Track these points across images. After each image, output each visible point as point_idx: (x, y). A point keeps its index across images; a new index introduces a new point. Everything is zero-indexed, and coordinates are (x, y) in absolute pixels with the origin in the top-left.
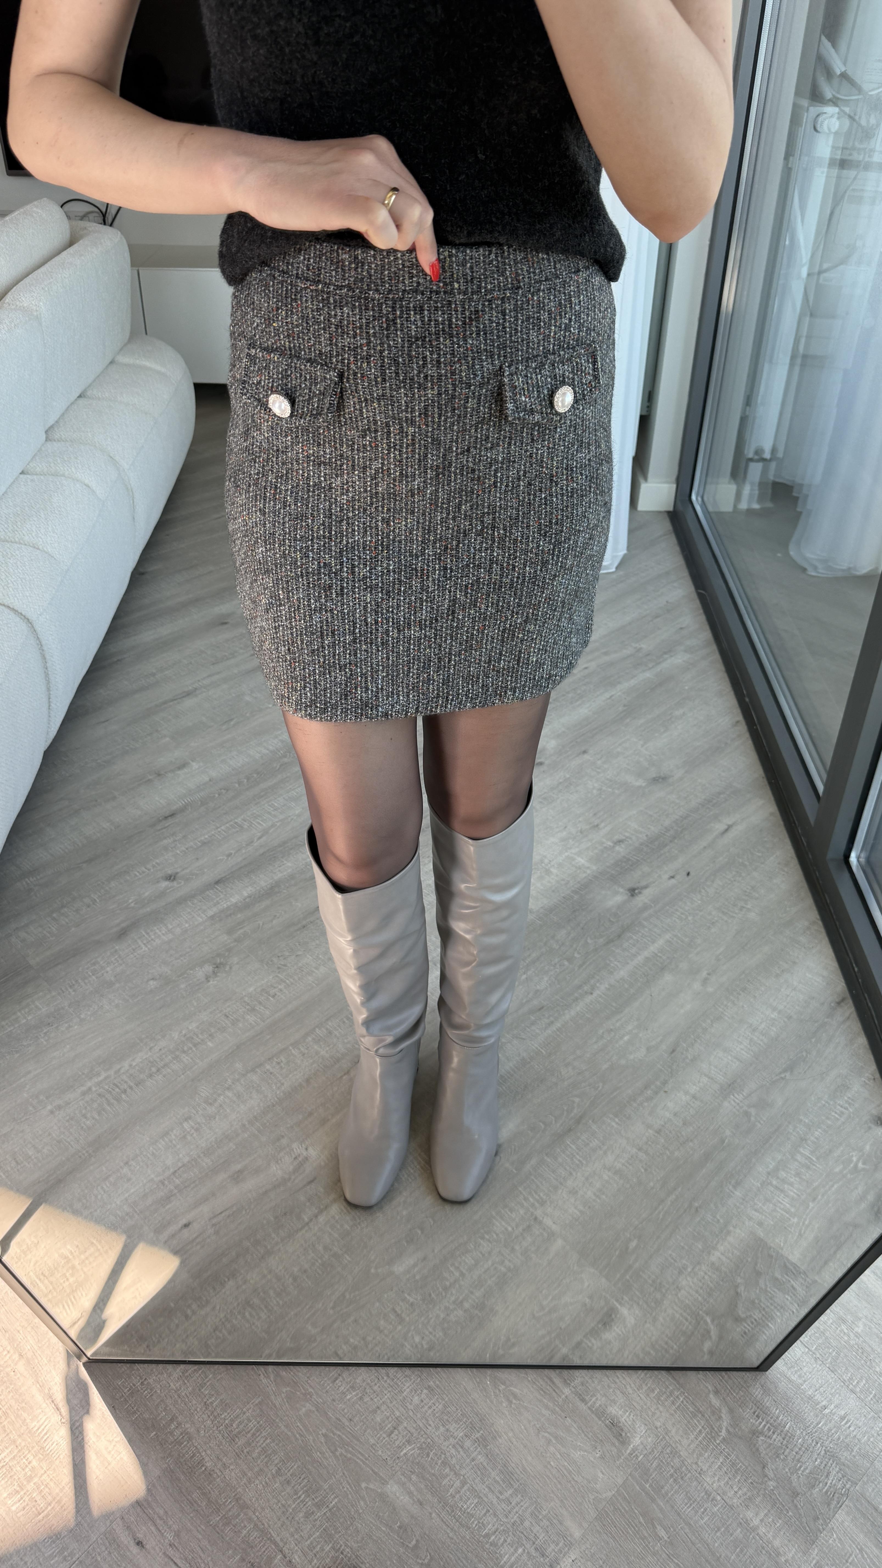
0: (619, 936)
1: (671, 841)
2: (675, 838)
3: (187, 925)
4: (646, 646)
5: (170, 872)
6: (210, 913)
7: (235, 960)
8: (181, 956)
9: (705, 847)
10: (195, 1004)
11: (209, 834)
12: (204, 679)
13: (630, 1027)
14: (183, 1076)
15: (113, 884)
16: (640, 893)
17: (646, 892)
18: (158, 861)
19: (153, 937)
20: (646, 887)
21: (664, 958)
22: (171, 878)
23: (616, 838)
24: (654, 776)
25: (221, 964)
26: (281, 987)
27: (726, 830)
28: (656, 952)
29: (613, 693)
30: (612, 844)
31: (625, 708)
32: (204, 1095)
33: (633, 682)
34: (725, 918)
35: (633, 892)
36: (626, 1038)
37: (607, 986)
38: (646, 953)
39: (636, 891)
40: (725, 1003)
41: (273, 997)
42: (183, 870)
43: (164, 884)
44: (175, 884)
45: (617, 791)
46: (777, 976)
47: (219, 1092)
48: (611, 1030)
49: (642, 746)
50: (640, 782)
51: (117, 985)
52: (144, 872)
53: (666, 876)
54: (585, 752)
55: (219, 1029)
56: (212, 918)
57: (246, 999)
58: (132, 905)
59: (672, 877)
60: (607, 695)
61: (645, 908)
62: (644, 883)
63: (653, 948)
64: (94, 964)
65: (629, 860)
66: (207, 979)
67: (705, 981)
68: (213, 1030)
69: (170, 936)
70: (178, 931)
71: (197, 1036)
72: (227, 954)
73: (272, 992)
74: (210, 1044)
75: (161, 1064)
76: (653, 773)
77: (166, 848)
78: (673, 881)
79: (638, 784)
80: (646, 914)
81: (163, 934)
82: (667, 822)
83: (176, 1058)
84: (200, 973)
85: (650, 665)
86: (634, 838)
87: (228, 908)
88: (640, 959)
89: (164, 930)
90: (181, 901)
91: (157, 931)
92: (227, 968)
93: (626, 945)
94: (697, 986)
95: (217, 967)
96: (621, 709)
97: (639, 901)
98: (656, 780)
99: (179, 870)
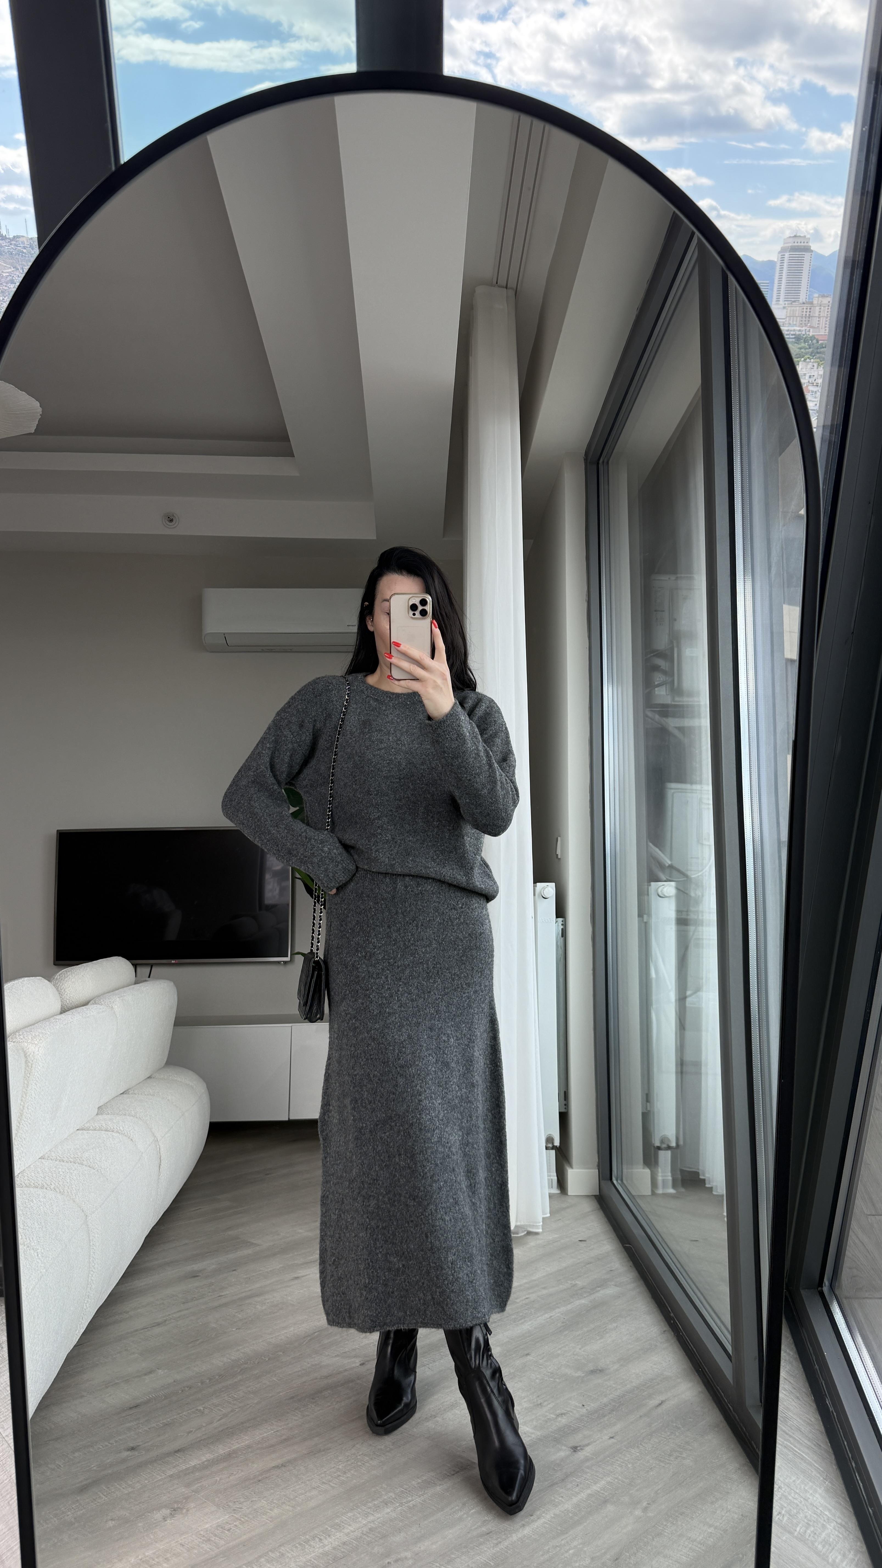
0: (563, 1480)
1: (610, 1413)
2: (613, 1410)
3: (147, 1482)
4: (580, 1283)
5: (132, 1445)
6: (170, 1473)
7: (192, 1505)
8: (140, 1503)
9: (641, 1416)
10: (152, 1537)
11: (172, 1418)
12: (175, 1313)
13: (575, 1543)
15: (77, 1454)
16: (582, 1449)
17: (588, 1448)
18: (120, 1438)
19: (113, 1490)
20: (588, 1445)
21: (606, 1494)
22: (133, 1449)
23: (558, 1412)
24: (592, 1369)
25: (177, 1508)
26: (237, 1523)
27: (660, 1404)
28: (599, 1490)
29: (552, 1315)
30: (554, 1416)
31: (563, 1325)
33: (569, 1307)
34: (662, 1464)
35: (575, 1449)
36: (571, 1552)
37: (553, 1516)
38: (589, 1491)
39: (579, 1448)
40: (665, 1523)
41: (228, 1530)
42: (145, 1443)
43: (126, 1454)
44: (136, 1453)
45: (557, 1380)
46: (712, 1503)
48: (557, 1546)
49: (580, 1349)
50: (579, 1374)
51: (77, 1525)
52: (106, 1446)
53: (607, 1437)
54: (528, 1354)
55: (174, 1554)
56: (171, 1476)
57: (202, 1533)
58: (95, 1468)
59: (612, 1438)
60: (547, 1316)
61: (587, 1459)
62: (585, 1442)
63: (596, 1488)
65: (571, 1427)
66: (165, 1519)
67: (645, 1510)
68: (168, 1555)
69: (130, 1490)
70: (138, 1486)
72: (184, 1501)
73: (227, 1527)
76: (591, 1367)
77: (129, 1429)
78: (612, 1440)
79: (577, 1375)
80: (587, 1464)
81: (124, 1488)
82: (605, 1400)
84: (158, 1516)
85: (585, 1295)
86: (575, 1412)
87: (188, 1468)
88: (583, 1495)
89: (124, 1485)
90: (141, 1466)
91: (118, 1486)
92: (184, 1511)
93: (569, 1486)
94: (638, 1512)
95: (174, 1510)
96: (559, 1325)
97: (581, 1455)
98: (593, 1372)
99: (140, 1444)
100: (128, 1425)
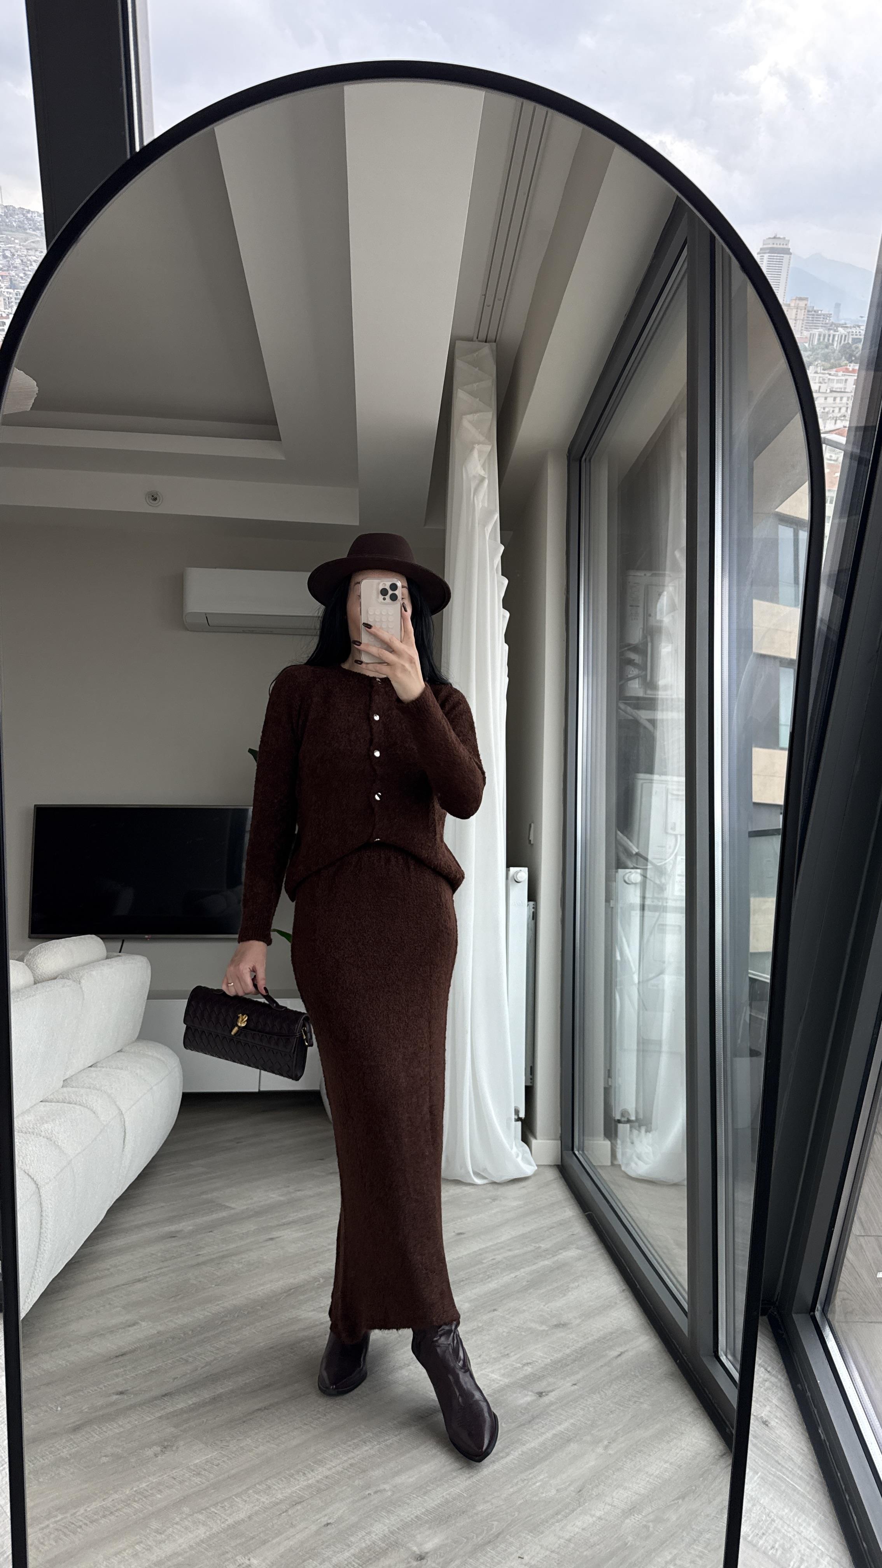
0: (530, 1422)
1: (572, 1363)
2: (575, 1360)
3: (136, 1422)
4: (543, 1246)
5: (120, 1390)
6: (158, 1414)
7: (182, 1443)
8: (132, 1441)
9: (602, 1366)
10: (145, 1471)
11: (158, 1365)
12: (155, 1270)
13: (541, 1477)
14: (134, 1517)
15: (68, 1398)
16: (547, 1395)
17: (553, 1394)
18: (108, 1383)
19: (105, 1430)
20: (553, 1390)
21: (570, 1434)
22: (121, 1393)
23: (525, 1361)
24: (555, 1323)
25: (167, 1446)
26: (225, 1459)
27: (619, 1355)
28: (563, 1430)
29: (517, 1274)
30: (521, 1366)
31: (528, 1283)
32: (154, 1528)
33: (534, 1267)
34: (621, 1408)
35: (540, 1394)
36: (538, 1484)
37: (520, 1453)
38: (554, 1432)
39: (544, 1394)
40: (624, 1460)
41: (217, 1466)
42: (133, 1388)
43: (115, 1397)
44: (125, 1397)
45: (523, 1333)
46: (668, 1442)
47: (169, 1525)
48: (525, 1480)
49: (544, 1306)
50: (544, 1327)
51: (72, 1461)
52: (96, 1390)
53: (570, 1384)
54: (495, 1310)
55: (167, 1487)
56: (160, 1417)
57: (192, 1467)
58: (86, 1410)
59: (575, 1384)
60: (513, 1275)
61: (552, 1404)
62: (549, 1389)
63: (560, 1428)
64: (51, 1447)
65: (536, 1374)
66: (156, 1455)
67: (606, 1448)
68: (161, 1488)
69: (122, 1430)
70: (128, 1426)
71: (148, 1491)
72: (174, 1439)
73: (216, 1462)
74: (159, 1496)
75: (115, 1509)
76: (554, 1321)
77: (117, 1375)
78: (575, 1386)
79: (541, 1329)
80: (553, 1408)
81: (115, 1428)
82: (568, 1351)
83: (128, 1505)
84: (149, 1452)
85: (548, 1257)
86: (540, 1361)
87: (175, 1411)
88: (549, 1435)
89: (115, 1425)
90: (131, 1407)
91: (109, 1426)
92: (174, 1448)
94: (600, 1450)
95: (165, 1448)
96: (524, 1283)
97: (546, 1400)
98: (557, 1326)
99: (129, 1388)
100: (115, 1371)
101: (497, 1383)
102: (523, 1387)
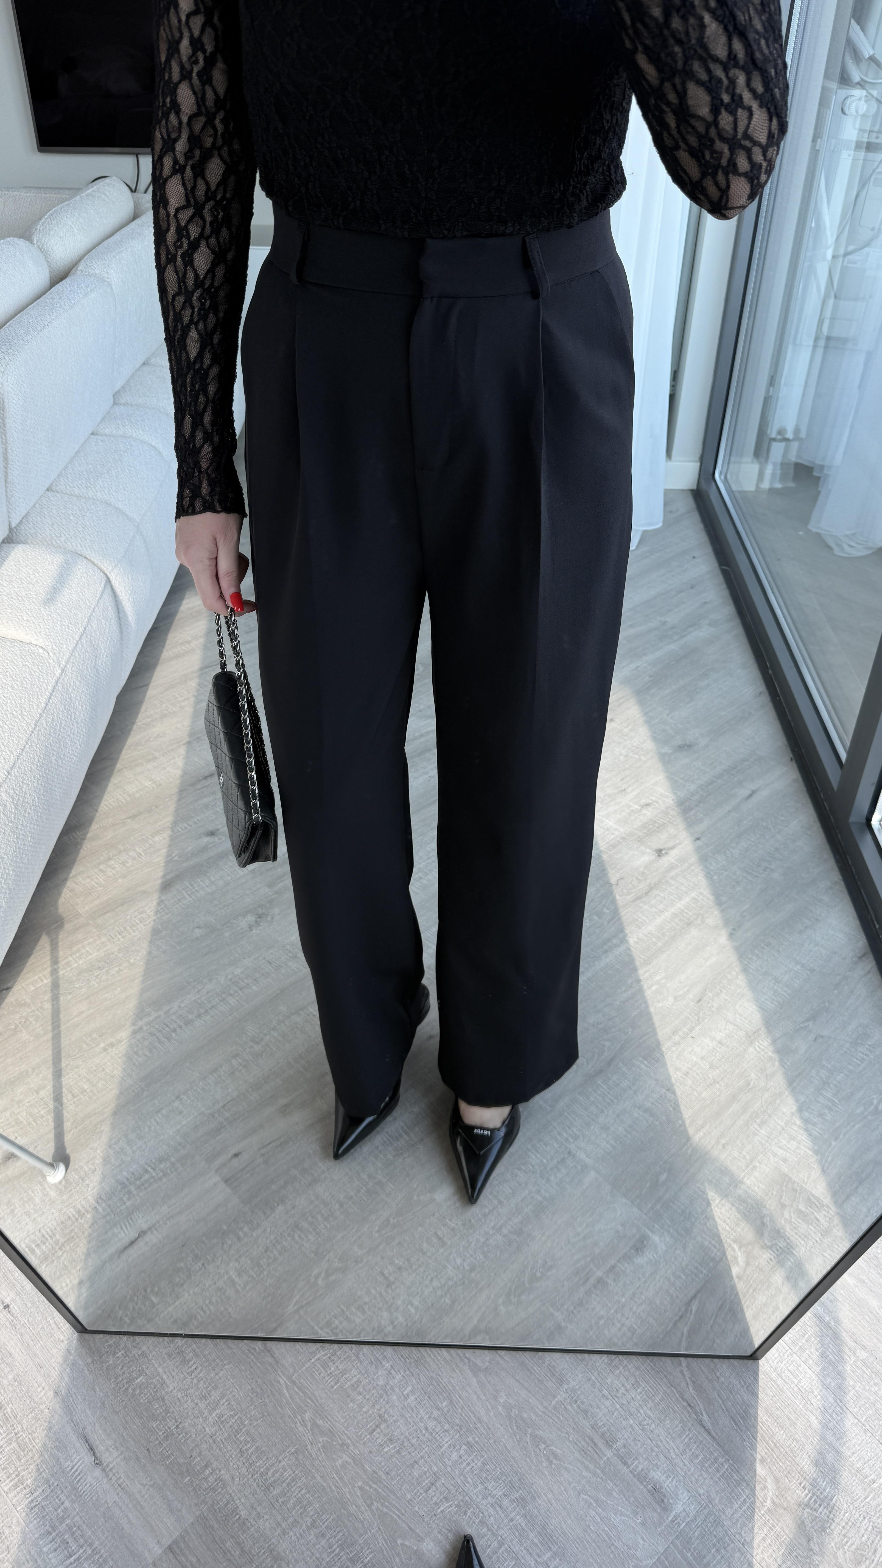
0: (647, 894)
1: (697, 806)
2: (700, 802)
3: (229, 878)
4: (670, 619)
5: (211, 828)
7: (276, 911)
8: (225, 906)
9: (729, 811)
10: (240, 951)
13: (658, 978)
14: (230, 1017)
15: (156, 839)
16: (667, 853)
17: (673, 853)
18: (199, 818)
19: (197, 889)
20: (673, 848)
21: (691, 913)
22: (212, 833)
23: (644, 801)
24: (680, 743)
25: (263, 914)
27: (750, 796)
28: (683, 908)
29: (638, 665)
30: (639, 808)
31: (651, 679)
32: (250, 1035)
33: (658, 654)
34: (750, 878)
35: (660, 852)
36: (654, 988)
37: (635, 939)
38: (673, 910)
39: (663, 852)
40: (751, 956)
43: (206, 840)
44: (216, 839)
45: (643, 758)
46: (801, 932)
47: (265, 1032)
49: (668, 715)
50: (666, 749)
51: (164, 932)
52: (186, 828)
53: (693, 838)
55: (263, 974)
57: (288, 947)
58: (176, 858)
59: (698, 839)
60: (633, 666)
61: (672, 867)
62: (670, 844)
63: (680, 904)
64: (141, 913)
65: (655, 822)
66: (250, 928)
67: (731, 936)
68: (257, 975)
69: (214, 888)
70: (220, 883)
71: (243, 981)
72: (268, 905)
74: (254, 988)
75: (209, 1005)
76: (678, 741)
77: (207, 806)
78: (699, 843)
79: (663, 751)
80: (673, 873)
81: (207, 886)
82: (693, 787)
83: (223, 1000)
84: (243, 923)
85: (675, 638)
86: (660, 802)
88: (667, 915)
89: (207, 882)
91: (201, 883)
92: (269, 919)
93: (653, 902)
94: (723, 940)
95: (259, 917)
96: (647, 679)
97: (666, 861)
99: (219, 827)
100: (206, 800)
101: (613, 834)
102: (640, 840)
